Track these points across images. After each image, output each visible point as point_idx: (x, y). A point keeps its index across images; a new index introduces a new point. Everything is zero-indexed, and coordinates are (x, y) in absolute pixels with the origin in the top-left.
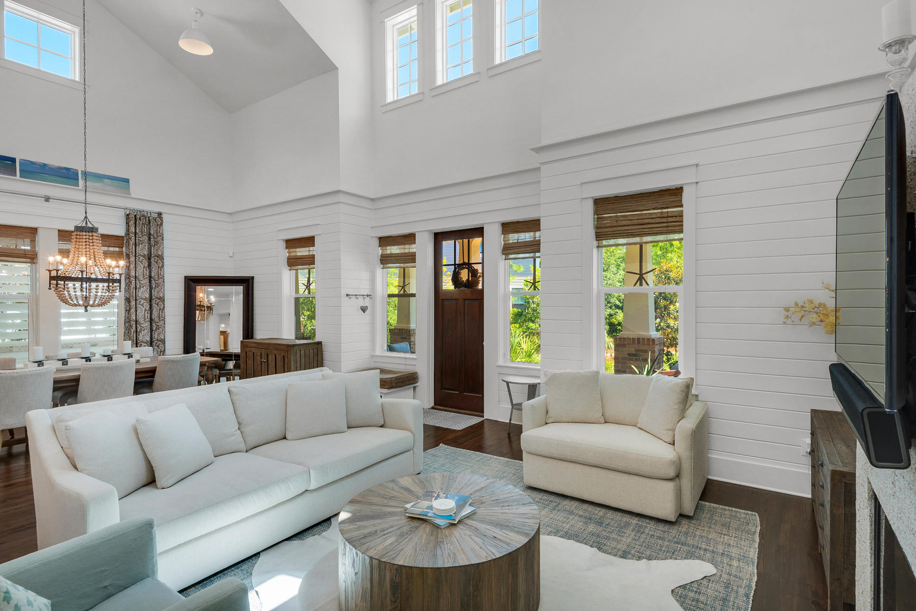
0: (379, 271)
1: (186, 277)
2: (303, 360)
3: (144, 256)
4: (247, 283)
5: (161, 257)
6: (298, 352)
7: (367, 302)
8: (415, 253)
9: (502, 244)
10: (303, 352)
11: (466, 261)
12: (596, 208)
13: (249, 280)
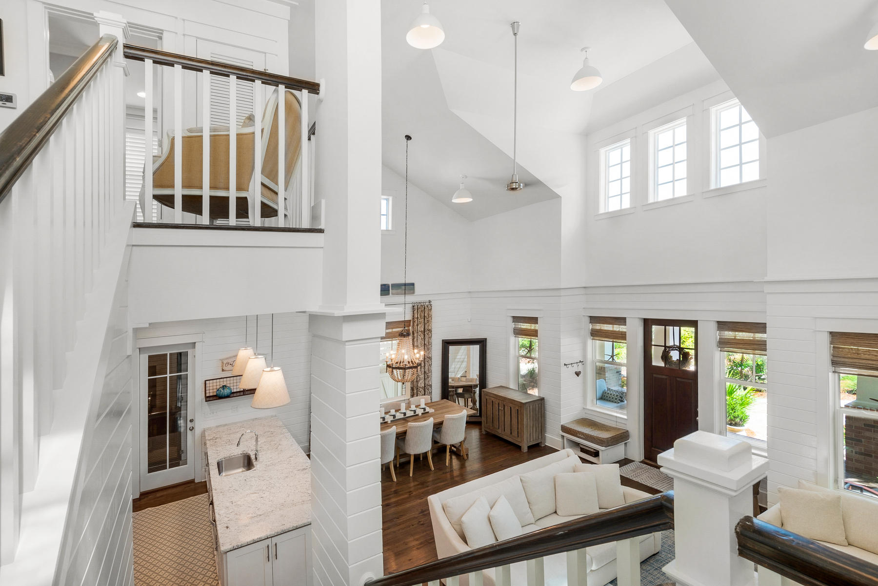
0: (590, 342)
1: (443, 340)
2: (532, 413)
3: (421, 332)
4: (482, 343)
5: (430, 331)
6: (528, 407)
7: (579, 368)
8: (625, 332)
9: (717, 338)
10: (531, 407)
11: (677, 343)
12: (832, 339)
13: (483, 341)
